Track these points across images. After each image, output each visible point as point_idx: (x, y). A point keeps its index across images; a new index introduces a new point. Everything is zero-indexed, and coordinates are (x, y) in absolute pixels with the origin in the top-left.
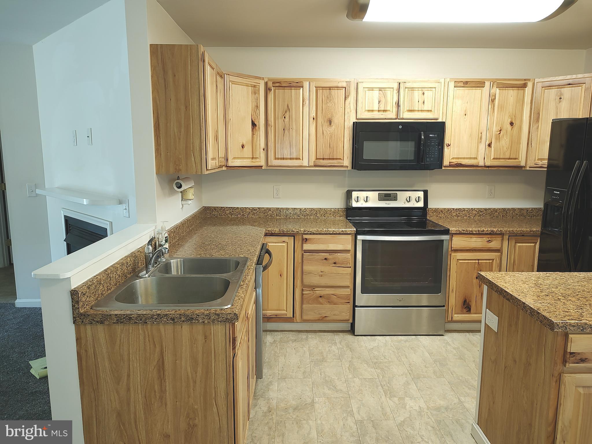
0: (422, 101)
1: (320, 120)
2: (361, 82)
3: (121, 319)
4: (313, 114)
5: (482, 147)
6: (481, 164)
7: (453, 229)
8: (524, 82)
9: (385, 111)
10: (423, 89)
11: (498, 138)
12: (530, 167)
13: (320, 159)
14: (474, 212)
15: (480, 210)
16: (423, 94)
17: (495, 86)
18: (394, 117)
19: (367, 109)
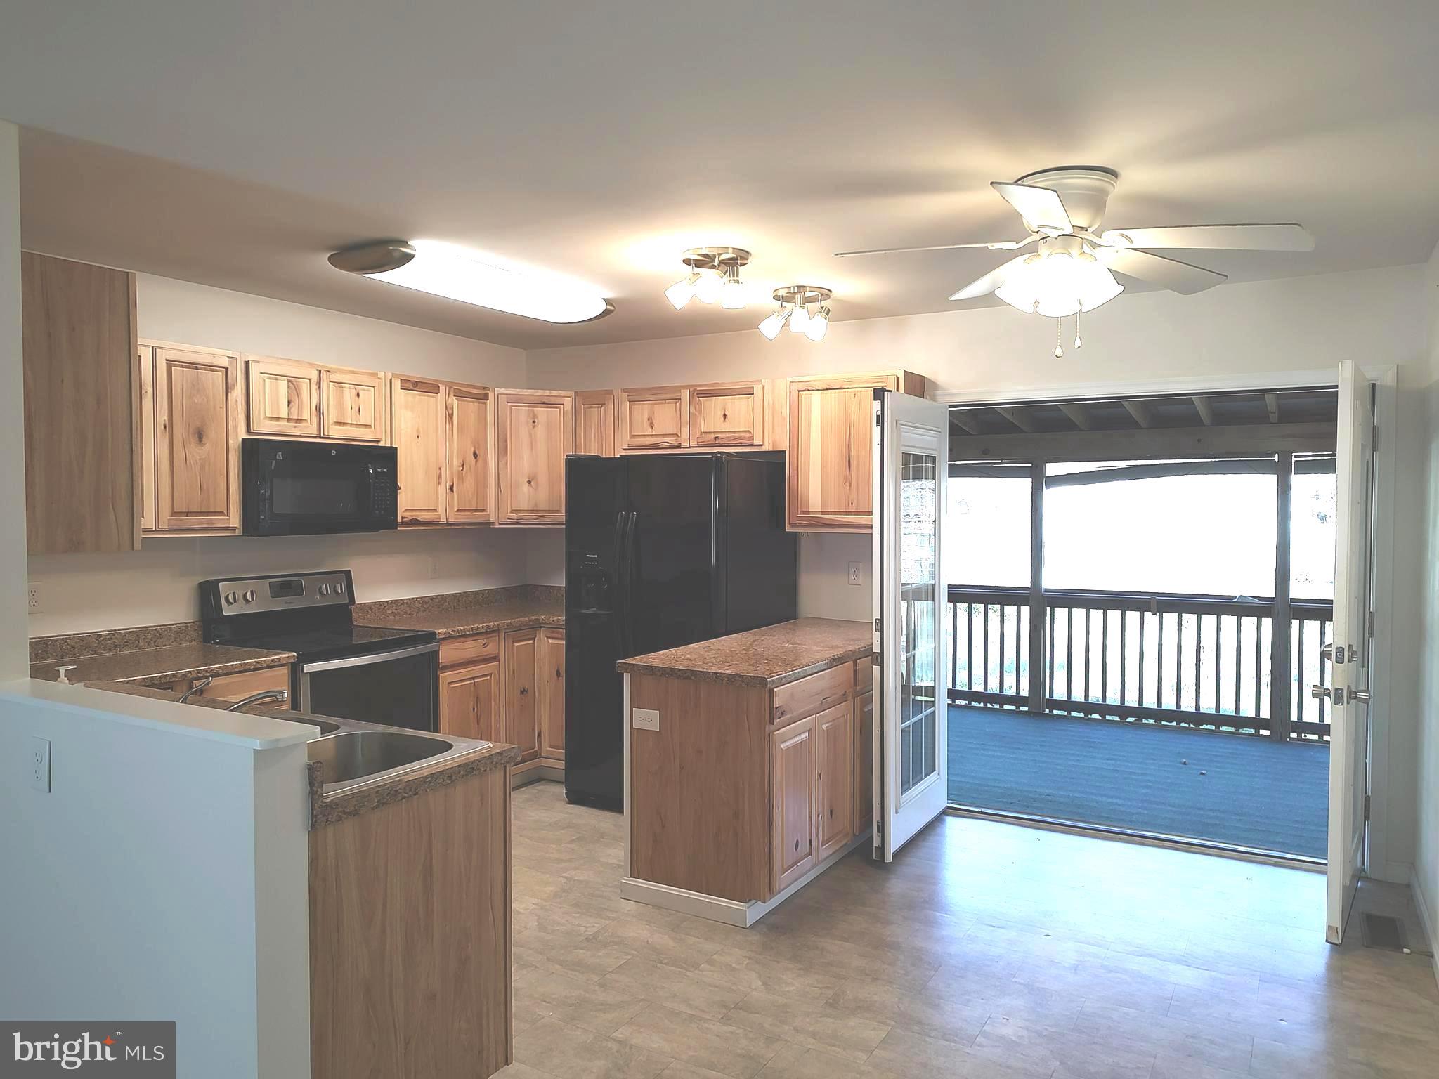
0: (357, 409)
1: (178, 430)
2: (255, 362)
3: (384, 798)
4: (163, 417)
5: (443, 490)
6: (443, 520)
7: (440, 631)
8: (483, 392)
9: (298, 421)
10: (356, 386)
11: (461, 478)
12: (500, 524)
13: (180, 514)
14: (417, 605)
15: (424, 601)
16: (358, 395)
17: (452, 394)
18: (315, 433)
19: (268, 415)
